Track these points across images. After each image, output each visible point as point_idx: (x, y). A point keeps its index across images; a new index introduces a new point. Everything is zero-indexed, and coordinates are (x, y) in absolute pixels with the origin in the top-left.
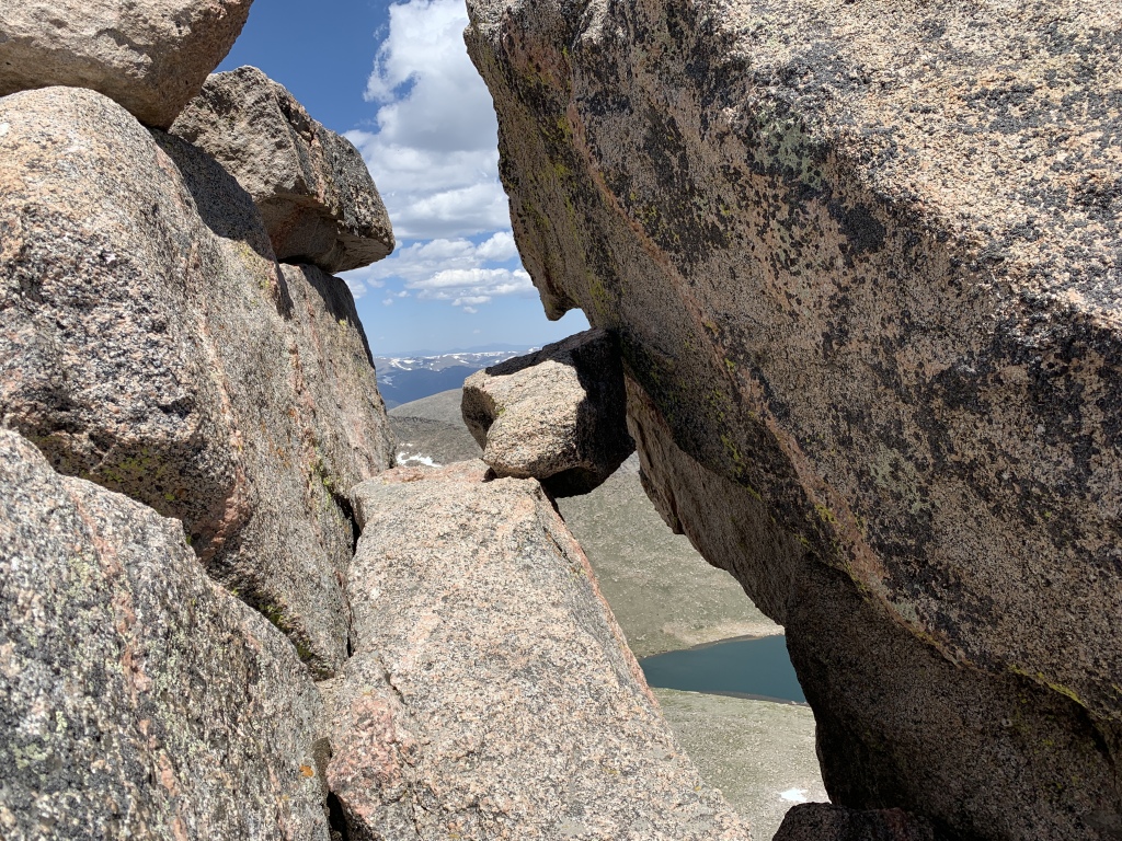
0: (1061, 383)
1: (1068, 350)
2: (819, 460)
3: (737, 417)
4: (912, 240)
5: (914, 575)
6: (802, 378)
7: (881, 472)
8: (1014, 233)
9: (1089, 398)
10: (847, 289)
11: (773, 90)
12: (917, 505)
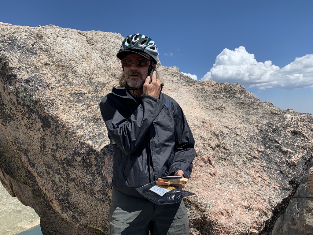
0: (88, 161)
1: (89, 154)
2: (43, 178)
3: (22, 165)
4: (57, 127)
5: (67, 206)
6: (37, 156)
7: (57, 181)
8: (79, 127)
9: (93, 164)
10: (44, 136)
11: (23, 84)
12: (66, 188)
